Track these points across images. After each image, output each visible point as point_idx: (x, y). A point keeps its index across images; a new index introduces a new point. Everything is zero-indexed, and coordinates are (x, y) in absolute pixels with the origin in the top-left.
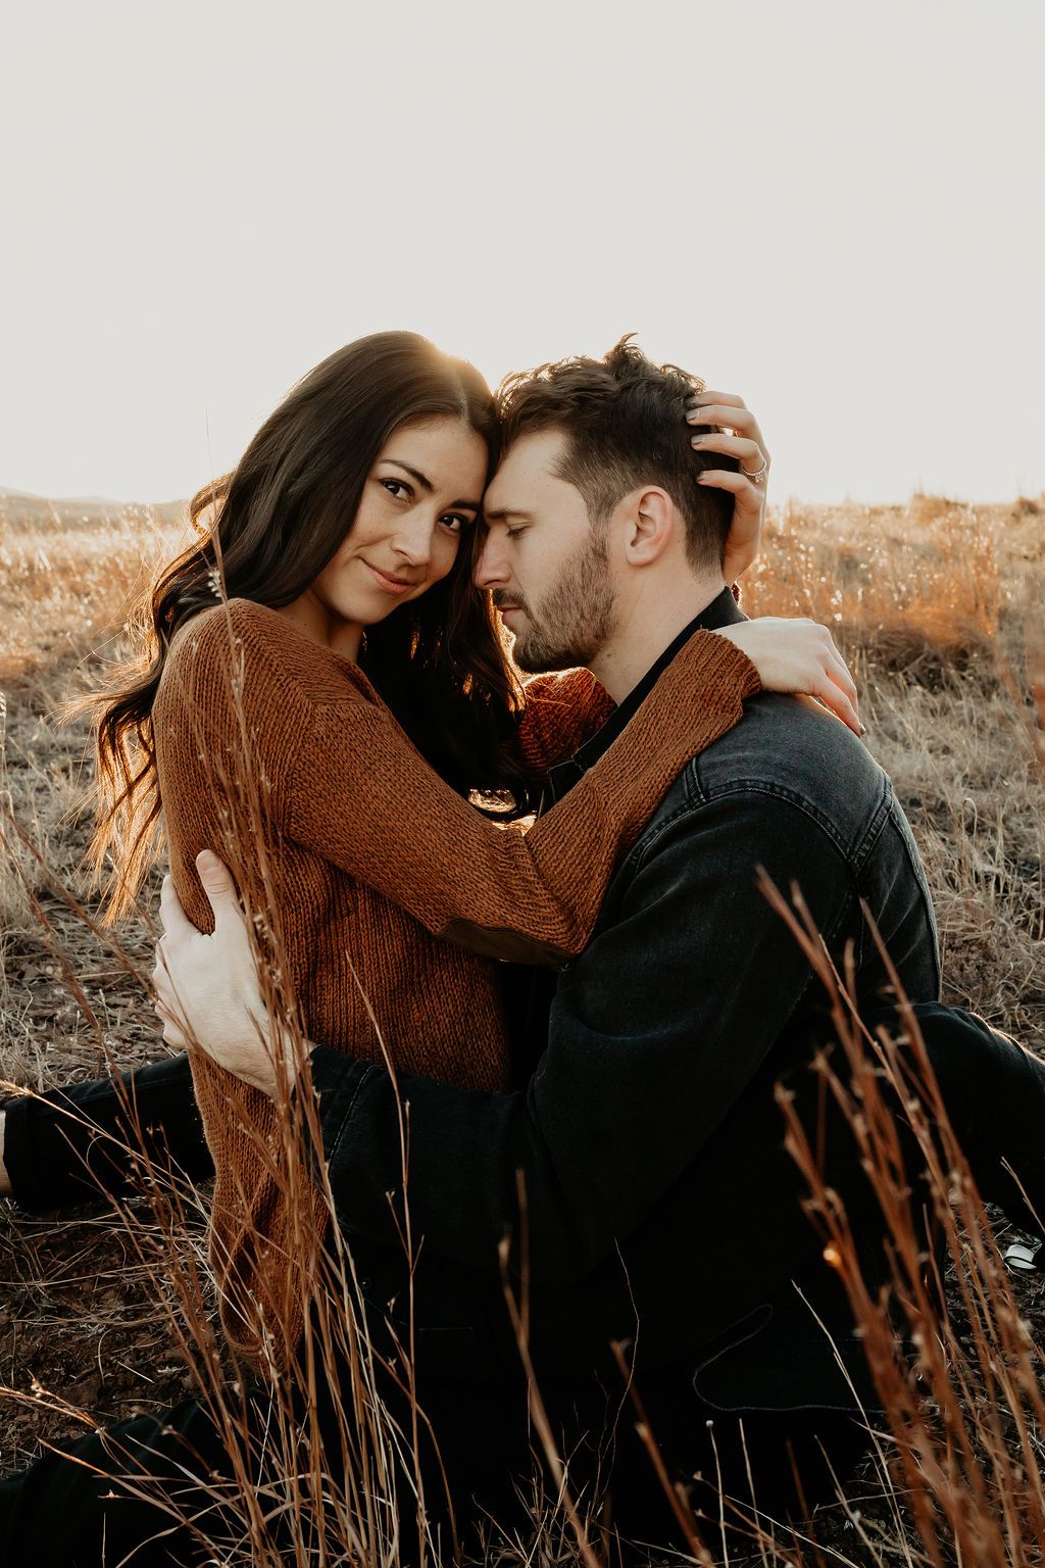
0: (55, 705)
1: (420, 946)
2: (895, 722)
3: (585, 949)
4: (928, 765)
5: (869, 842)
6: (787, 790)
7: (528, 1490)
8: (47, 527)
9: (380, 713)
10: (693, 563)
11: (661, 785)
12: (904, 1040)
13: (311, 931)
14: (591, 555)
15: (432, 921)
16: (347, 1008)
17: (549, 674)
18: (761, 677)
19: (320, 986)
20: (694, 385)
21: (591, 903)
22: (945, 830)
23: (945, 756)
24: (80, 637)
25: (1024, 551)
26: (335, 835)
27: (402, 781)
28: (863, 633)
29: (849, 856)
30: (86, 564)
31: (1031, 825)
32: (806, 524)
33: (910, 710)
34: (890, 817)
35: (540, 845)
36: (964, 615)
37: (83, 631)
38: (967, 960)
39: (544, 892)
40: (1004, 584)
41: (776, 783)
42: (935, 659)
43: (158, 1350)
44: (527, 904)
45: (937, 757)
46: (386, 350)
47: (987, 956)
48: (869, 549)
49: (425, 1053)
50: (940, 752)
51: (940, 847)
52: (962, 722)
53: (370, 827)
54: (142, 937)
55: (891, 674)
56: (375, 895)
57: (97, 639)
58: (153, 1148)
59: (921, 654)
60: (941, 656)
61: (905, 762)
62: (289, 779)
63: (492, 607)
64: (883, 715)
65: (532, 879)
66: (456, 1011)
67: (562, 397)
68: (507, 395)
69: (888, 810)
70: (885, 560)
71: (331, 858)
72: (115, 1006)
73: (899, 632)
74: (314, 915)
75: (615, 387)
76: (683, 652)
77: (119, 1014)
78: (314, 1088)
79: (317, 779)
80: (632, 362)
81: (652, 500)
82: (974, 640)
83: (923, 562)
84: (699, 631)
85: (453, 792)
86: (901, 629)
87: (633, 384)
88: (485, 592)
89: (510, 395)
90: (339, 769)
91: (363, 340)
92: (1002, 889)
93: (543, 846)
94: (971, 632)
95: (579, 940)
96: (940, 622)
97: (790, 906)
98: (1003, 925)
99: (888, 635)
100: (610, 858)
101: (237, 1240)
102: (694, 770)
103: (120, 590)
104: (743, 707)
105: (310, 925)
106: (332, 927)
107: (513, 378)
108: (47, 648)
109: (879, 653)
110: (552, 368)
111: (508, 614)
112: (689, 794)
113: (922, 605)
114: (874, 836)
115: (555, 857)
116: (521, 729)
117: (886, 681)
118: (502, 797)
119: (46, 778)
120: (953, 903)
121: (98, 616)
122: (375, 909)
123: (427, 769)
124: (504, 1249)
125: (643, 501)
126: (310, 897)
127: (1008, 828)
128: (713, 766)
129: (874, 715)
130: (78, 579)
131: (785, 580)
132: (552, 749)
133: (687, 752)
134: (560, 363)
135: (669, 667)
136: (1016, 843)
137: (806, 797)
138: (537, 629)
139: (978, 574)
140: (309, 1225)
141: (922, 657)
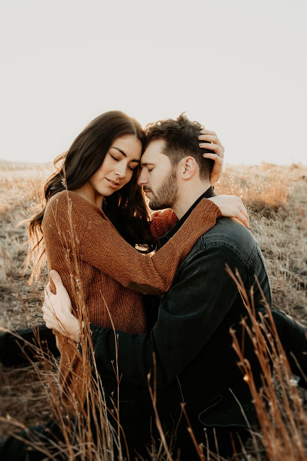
0: (14, 220)
1: (120, 291)
2: (257, 227)
3: (169, 290)
4: (267, 240)
5: (252, 260)
6: (229, 245)
7: (150, 448)
8: (11, 169)
9: (107, 222)
10: (201, 179)
11: (192, 244)
12: (267, 316)
13: (88, 286)
14: (172, 176)
15: (124, 283)
16: (99, 308)
17: (159, 211)
18: (222, 212)
19: (91, 302)
20: (202, 127)
21: (171, 277)
22: (271, 259)
23: (271, 237)
24: (21, 201)
25: (294, 179)
26: (95, 258)
27: (114, 242)
28: (248, 202)
29: (246, 264)
30: (22, 180)
31: (296, 258)
32: (231, 170)
33: (261, 224)
34: (258, 253)
35: (156, 260)
36: (277, 197)
37: (22, 199)
38: (278, 296)
39: (157, 273)
40: (288, 188)
41: (225, 243)
42: (269, 209)
43: (43, 407)
44: (152, 277)
45: (269, 238)
46: (113, 116)
47: (284, 295)
48: (250, 177)
49: (122, 322)
50: (270, 236)
51: (270, 263)
52: (276, 228)
53: (105, 256)
54: (38, 287)
55: (256, 213)
56: (107, 276)
57: (25, 201)
58: (44, 347)
59: (265, 208)
60: (270, 209)
61: (260, 239)
62: (81, 242)
63: (143, 191)
64: (253, 225)
65: (153, 270)
66: (131, 309)
67: (164, 130)
68: (148, 129)
69: (258, 251)
70: (254, 181)
71: (94, 265)
72: (30, 307)
73: (258, 202)
74: (88, 282)
75: (180, 127)
76: (199, 205)
77: (32, 309)
78: (90, 330)
79: (89, 242)
80: (184, 120)
81: (190, 161)
82: (280, 204)
83: (265, 181)
84: (203, 199)
85: (129, 245)
86: (259, 201)
87: (184, 127)
88: (141, 187)
89: (149, 129)
90: (96, 239)
91: (106, 113)
92: (288, 276)
93: (157, 260)
94: (279, 202)
95: (167, 288)
96: (270, 199)
97: (235, 276)
98: (288, 286)
99: (255, 202)
100: (177, 264)
101: (67, 374)
102: (202, 239)
103: (32, 187)
104: (216, 221)
105: (87, 285)
106: (94, 285)
107: (149, 125)
108: (11, 204)
109: (252, 208)
110: (161, 122)
111: (147, 193)
112: (200, 246)
113: (265, 194)
114: (254, 259)
115: (160, 264)
116: (150, 227)
117: (254, 216)
118: (145, 247)
119: (11, 241)
120: (274, 280)
121: (26, 195)
122: (106, 280)
123: (122, 238)
124: (149, 376)
125: (187, 161)
126: (87, 277)
127: (290, 259)
128: (207, 238)
129: (251, 225)
130: (20, 184)
131: (225, 186)
132: (160, 232)
133: (200, 234)
134: (163, 120)
135: (194, 209)
136: (292, 263)
137: (234, 247)
138: (156, 198)
139: (281, 185)
140: (88, 370)
141: (265, 209)
